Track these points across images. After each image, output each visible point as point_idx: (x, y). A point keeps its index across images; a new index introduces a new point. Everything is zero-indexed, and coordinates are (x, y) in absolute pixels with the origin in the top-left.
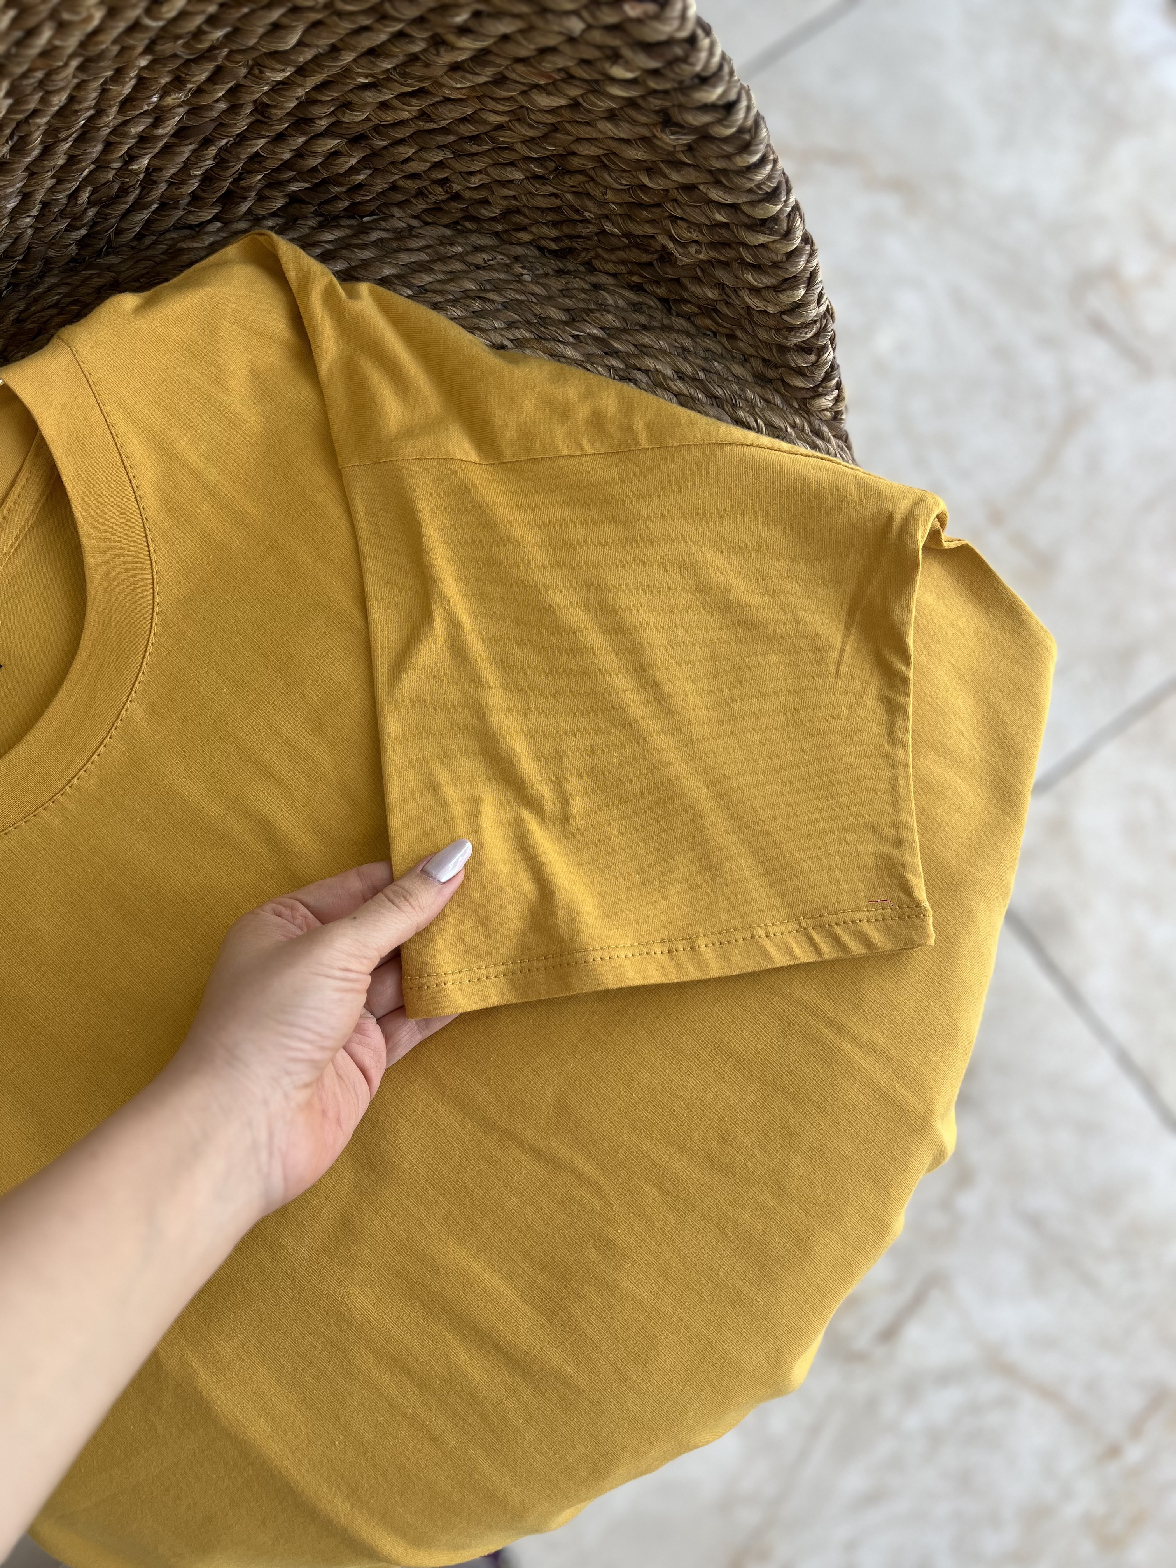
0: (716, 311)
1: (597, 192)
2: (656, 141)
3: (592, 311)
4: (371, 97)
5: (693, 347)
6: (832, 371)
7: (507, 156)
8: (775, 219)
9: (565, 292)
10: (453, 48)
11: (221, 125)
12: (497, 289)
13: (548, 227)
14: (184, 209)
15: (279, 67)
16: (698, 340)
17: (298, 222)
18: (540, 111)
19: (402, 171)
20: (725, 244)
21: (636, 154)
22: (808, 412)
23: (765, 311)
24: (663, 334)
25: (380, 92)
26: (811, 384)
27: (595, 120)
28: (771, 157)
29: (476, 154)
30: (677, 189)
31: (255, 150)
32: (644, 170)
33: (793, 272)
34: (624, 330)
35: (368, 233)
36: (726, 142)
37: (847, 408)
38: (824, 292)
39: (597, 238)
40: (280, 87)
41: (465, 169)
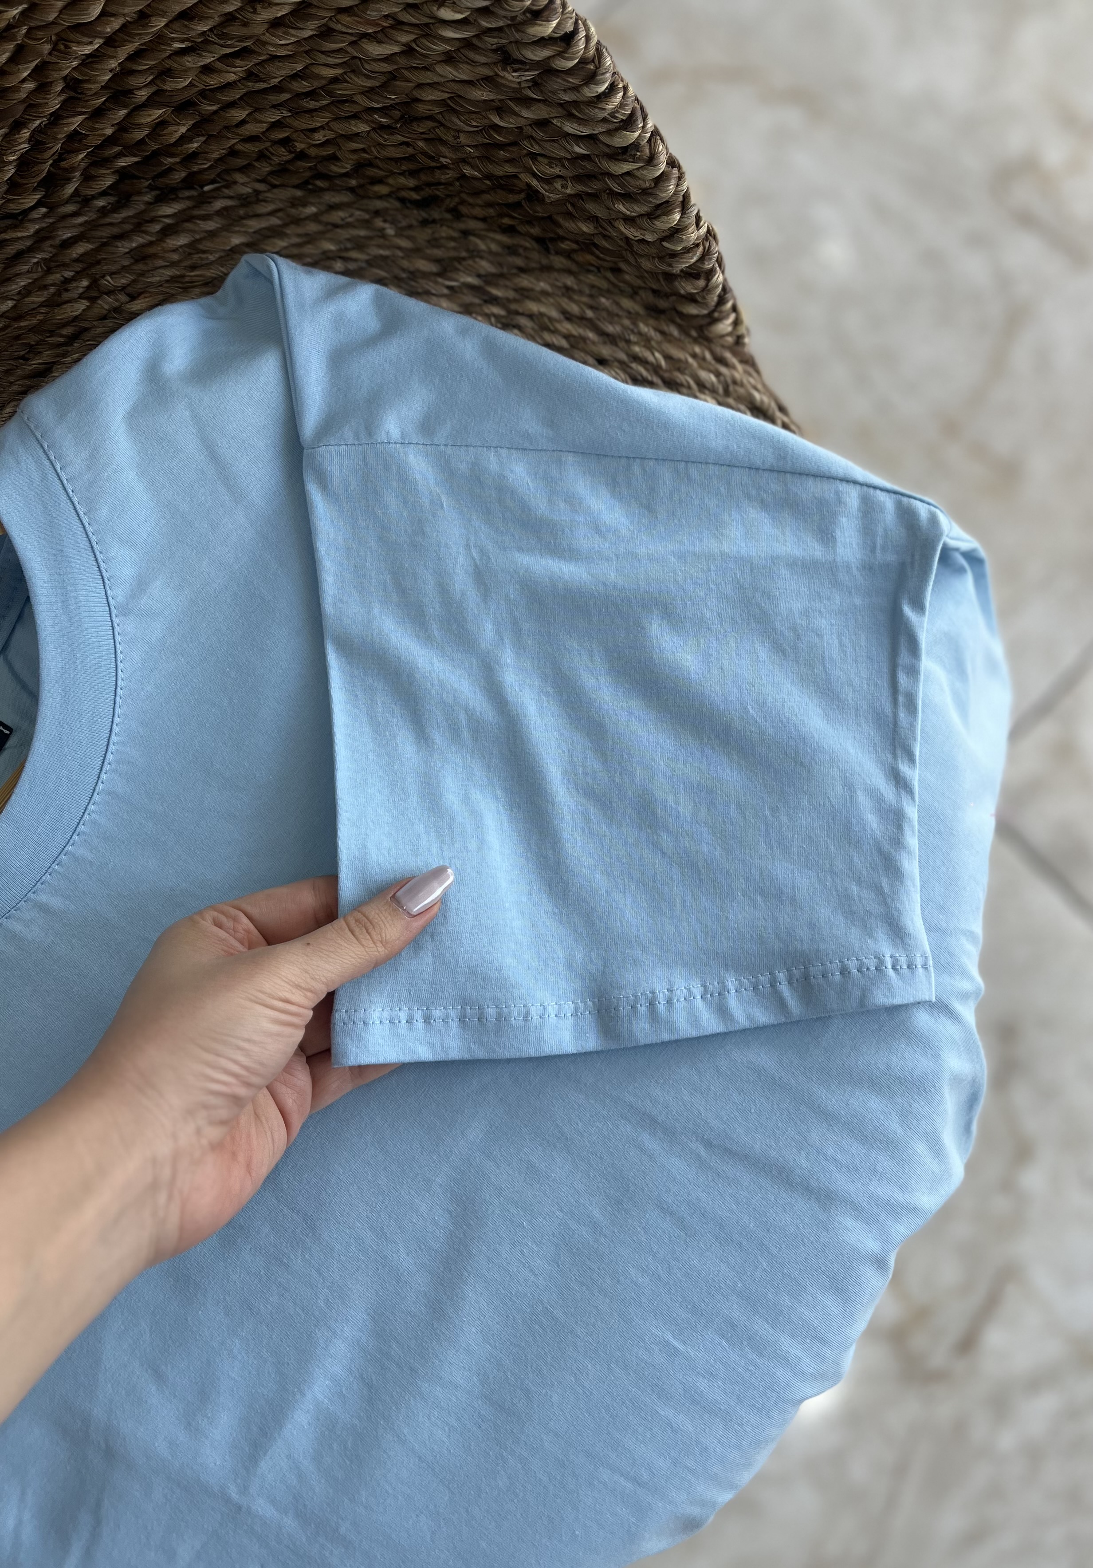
0: (596, 245)
1: (448, 137)
2: (500, 80)
3: (464, 259)
4: (192, 62)
5: (576, 285)
6: (725, 295)
7: (349, 109)
8: (636, 145)
9: (434, 242)
11: (31, 106)
12: (359, 247)
13: (405, 178)
15: (86, 40)
16: (580, 277)
17: (133, 199)
18: (374, 60)
19: (238, 135)
20: (590, 177)
21: (482, 94)
22: (709, 340)
23: (643, 239)
24: (543, 275)
25: (201, 56)
26: (705, 309)
27: (432, 65)
28: (621, 85)
29: (315, 110)
30: (530, 125)
31: (73, 128)
32: (493, 109)
33: (664, 197)
34: (502, 276)
35: (210, 203)
36: (570, 74)
37: (748, 330)
38: (701, 214)
39: (458, 184)
40: (90, 60)
41: (304, 126)
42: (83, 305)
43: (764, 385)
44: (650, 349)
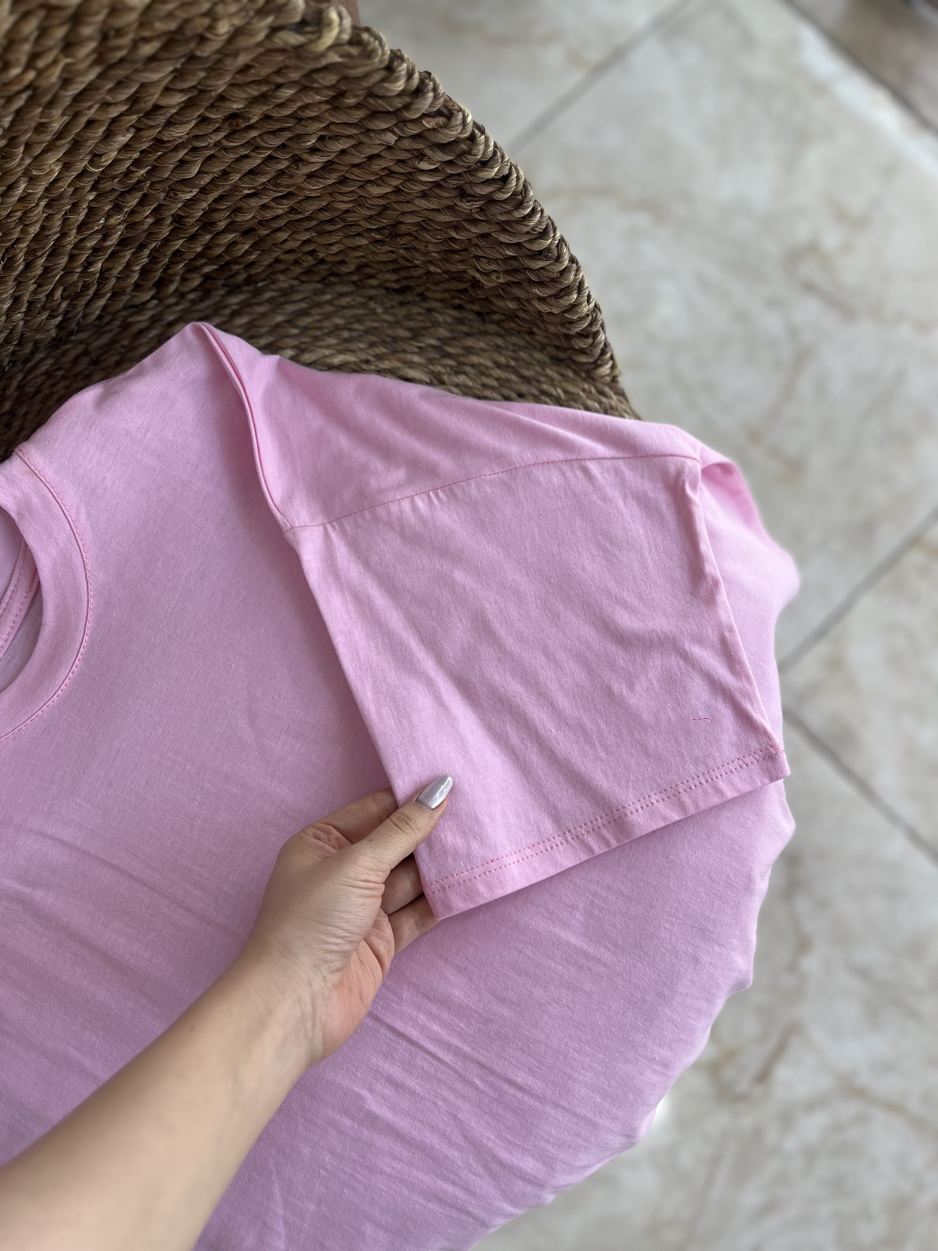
0: (517, 316)
1: (421, 247)
2: (458, 208)
3: (429, 328)
4: (255, 203)
5: (504, 343)
6: (605, 348)
7: (355, 230)
8: (548, 249)
9: (408, 317)
10: (308, 163)
11: (150, 234)
12: (359, 321)
13: (390, 274)
14: (130, 294)
15: (187, 189)
16: (507, 339)
17: (212, 293)
18: (374, 197)
19: (282, 249)
20: (516, 271)
21: (445, 218)
22: (593, 379)
23: (551, 312)
24: (481, 338)
25: (261, 198)
26: (592, 359)
27: (412, 199)
28: (539, 209)
29: (333, 231)
30: (477, 237)
31: (176, 248)
32: (451, 227)
33: (567, 284)
34: (454, 339)
35: (262, 294)
36: (506, 203)
37: (620, 373)
38: (591, 294)
39: (425, 277)
40: (190, 202)
41: (326, 242)
43: (631, 410)
44: (554, 386)
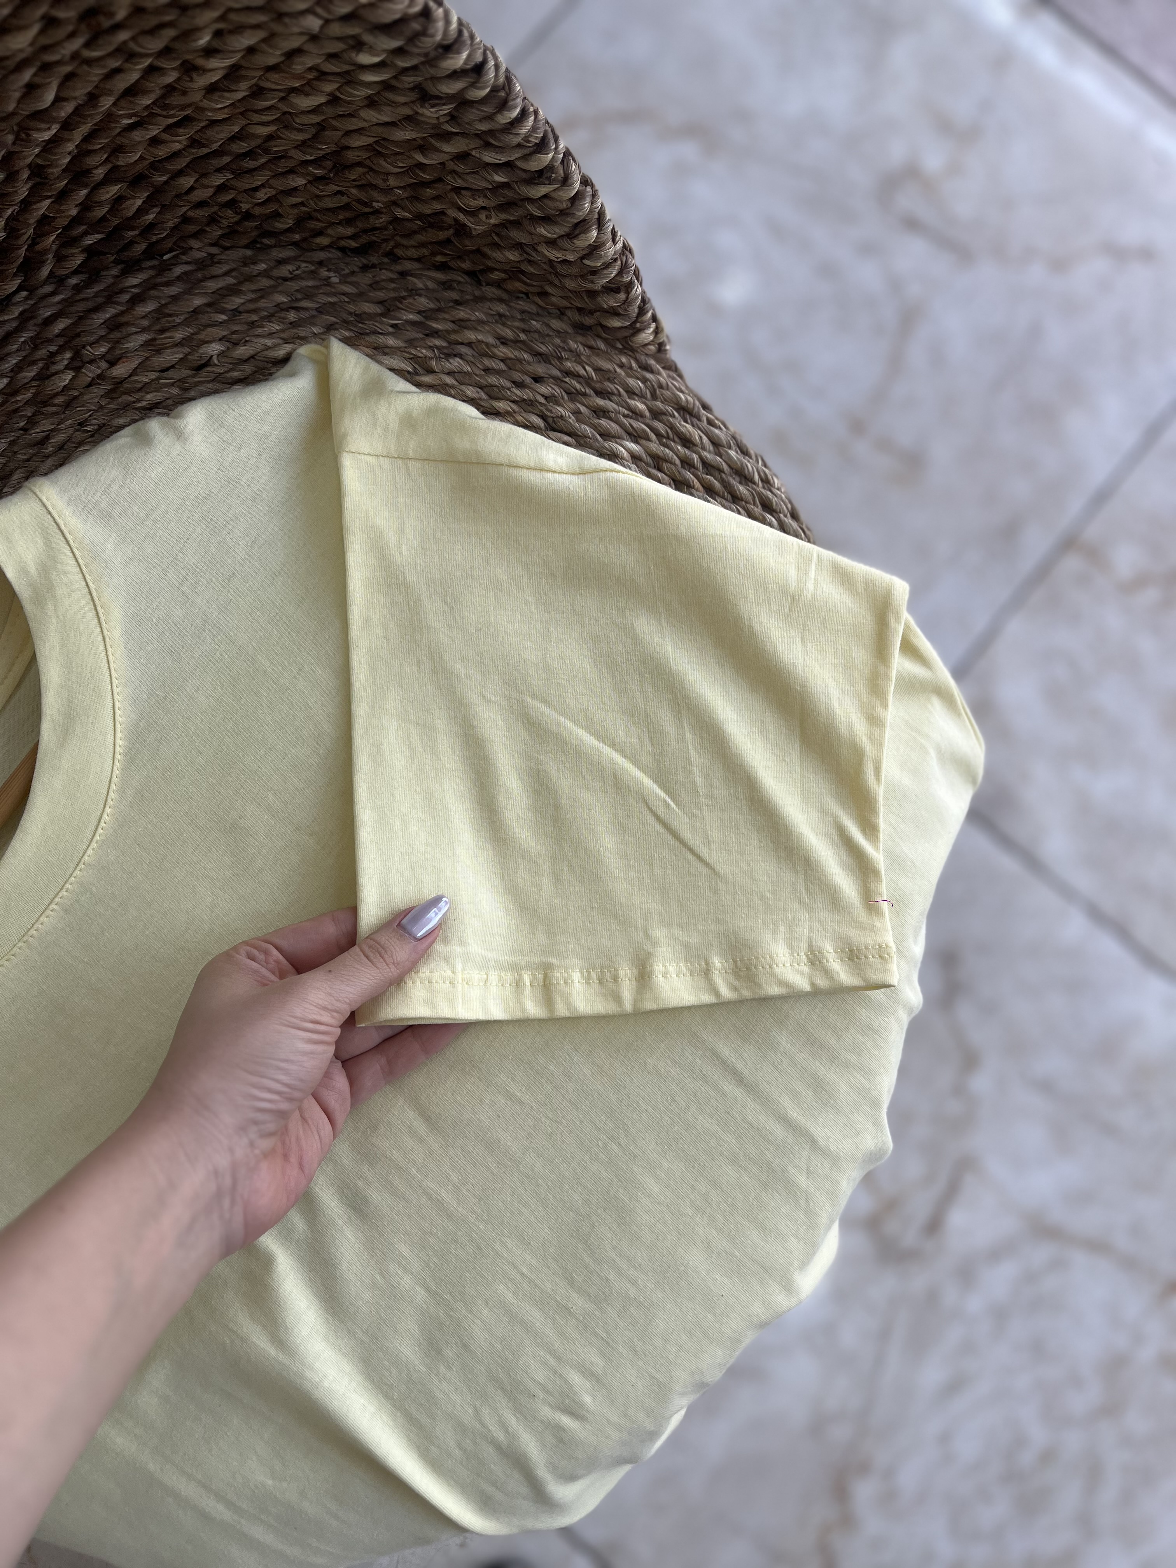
0: (522, 272)
1: (378, 181)
2: (420, 118)
3: (404, 298)
4: (138, 135)
5: (508, 311)
6: (644, 305)
7: (285, 165)
8: (550, 168)
9: (375, 285)
10: (204, 70)
11: (3, 196)
12: (308, 297)
13: (343, 227)
15: (43, 126)
16: (511, 304)
17: (101, 274)
18: (303, 113)
19: (188, 202)
20: (511, 204)
21: (405, 134)
22: (633, 350)
23: (565, 260)
24: (477, 305)
25: (148, 129)
26: (627, 321)
27: (357, 110)
28: (531, 109)
29: (255, 169)
30: (451, 160)
31: (41, 212)
32: (416, 149)
33: (581, 216)
34: (439, 310)
35: (170, 270)
36: (484, 104)
37: (668, 338)
38: (616, 230)
39: (391, 227)
40: (50, 145)
41: (247, 186)
42: (68, 377)
43: (687, 387)
44: (581, 363)
